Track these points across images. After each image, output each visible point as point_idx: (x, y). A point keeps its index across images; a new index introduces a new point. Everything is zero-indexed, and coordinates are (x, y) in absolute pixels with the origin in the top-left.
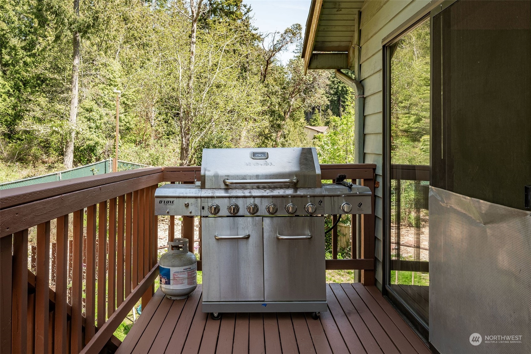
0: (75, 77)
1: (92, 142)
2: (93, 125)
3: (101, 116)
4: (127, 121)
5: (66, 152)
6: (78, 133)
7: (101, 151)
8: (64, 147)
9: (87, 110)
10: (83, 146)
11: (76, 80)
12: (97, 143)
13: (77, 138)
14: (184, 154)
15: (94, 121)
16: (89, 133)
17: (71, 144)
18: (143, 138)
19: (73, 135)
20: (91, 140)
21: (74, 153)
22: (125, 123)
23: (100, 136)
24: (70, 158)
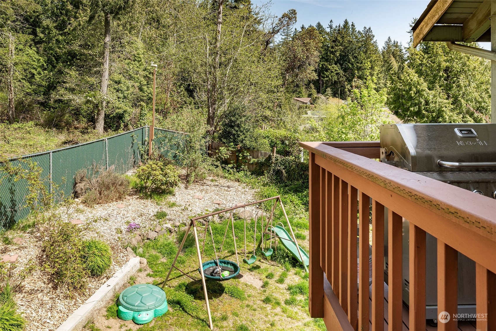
0: (106, 53)
1: (120, 110)
2: (121, 95)
3: (128, 87)
4: (149, 92)
5: (97, 119)
6: (108, 103)
7: (128, 118)
8: (95, 115)
9: (116, 82)
10: (112, 114)
11: (107, 55)
12: (125, 111)
13: (107, 106)
14: (210, 122)
15: (122, 92)
16: (118, 103)
17: (102, 112)
18: (165, 107)
19: (104, 104)
20: (120, 108)
21: (105, 120)
22: (148, 94)
23: (127, 105)
24: (101, 124)
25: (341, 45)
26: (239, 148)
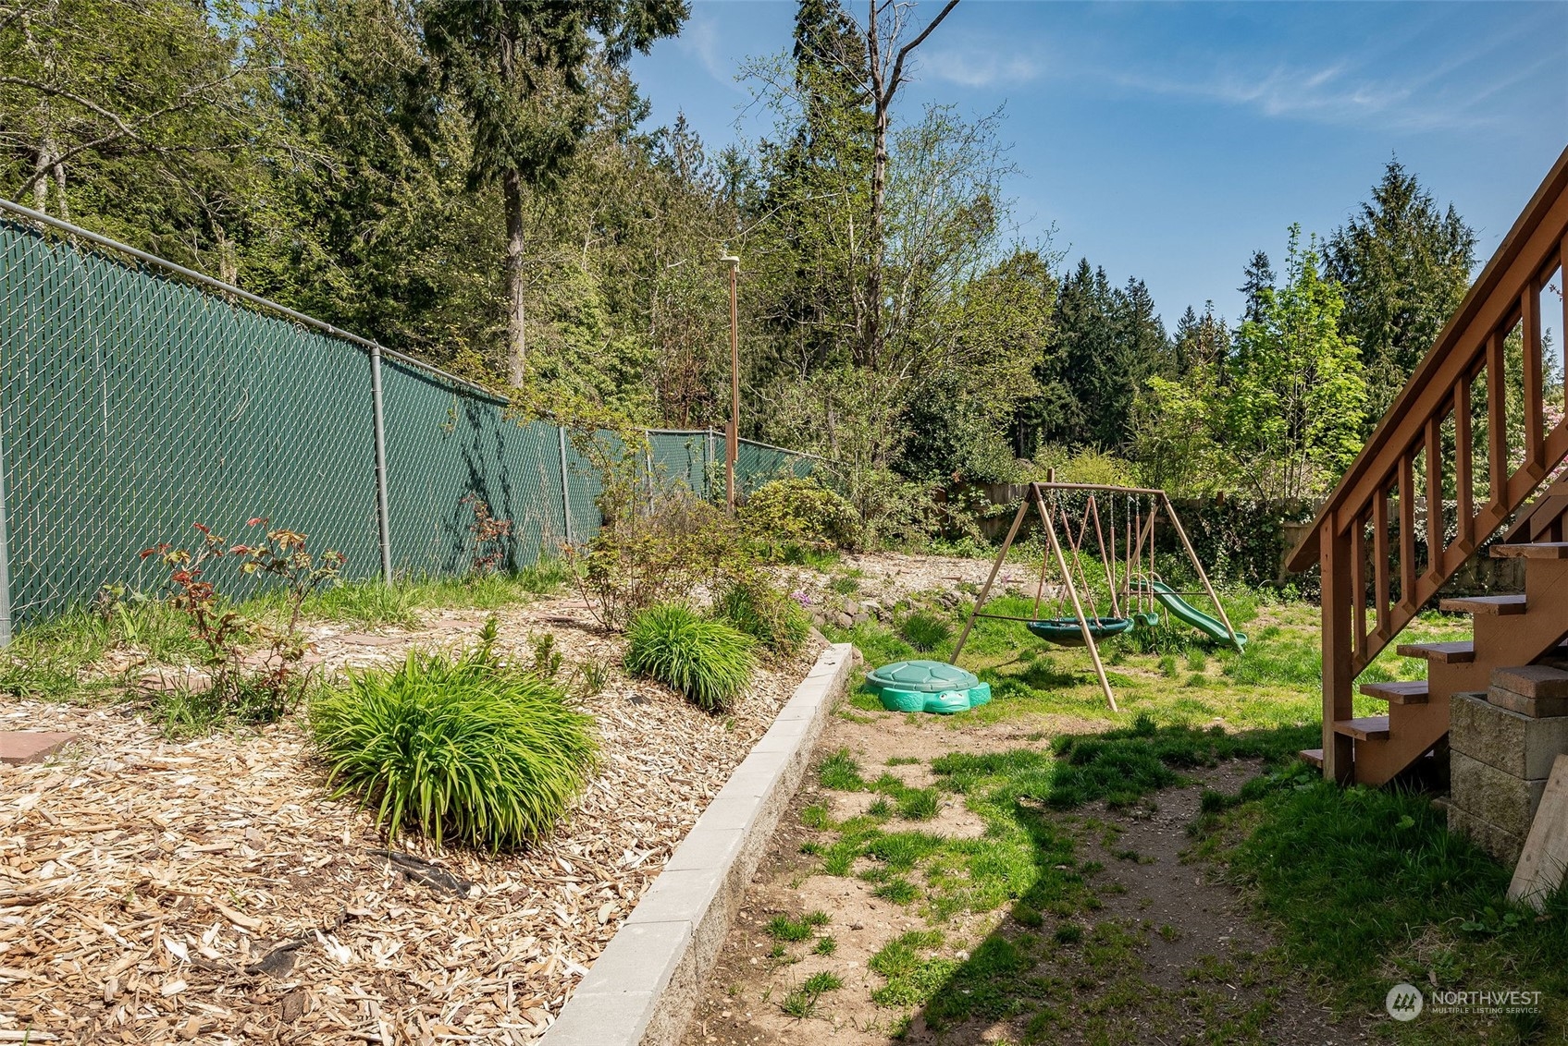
0: (517, 286)
3: (576, 390)
9: (544, 375)
11: (519, 293)
25: (1073, 328)
26: (957, 480)
